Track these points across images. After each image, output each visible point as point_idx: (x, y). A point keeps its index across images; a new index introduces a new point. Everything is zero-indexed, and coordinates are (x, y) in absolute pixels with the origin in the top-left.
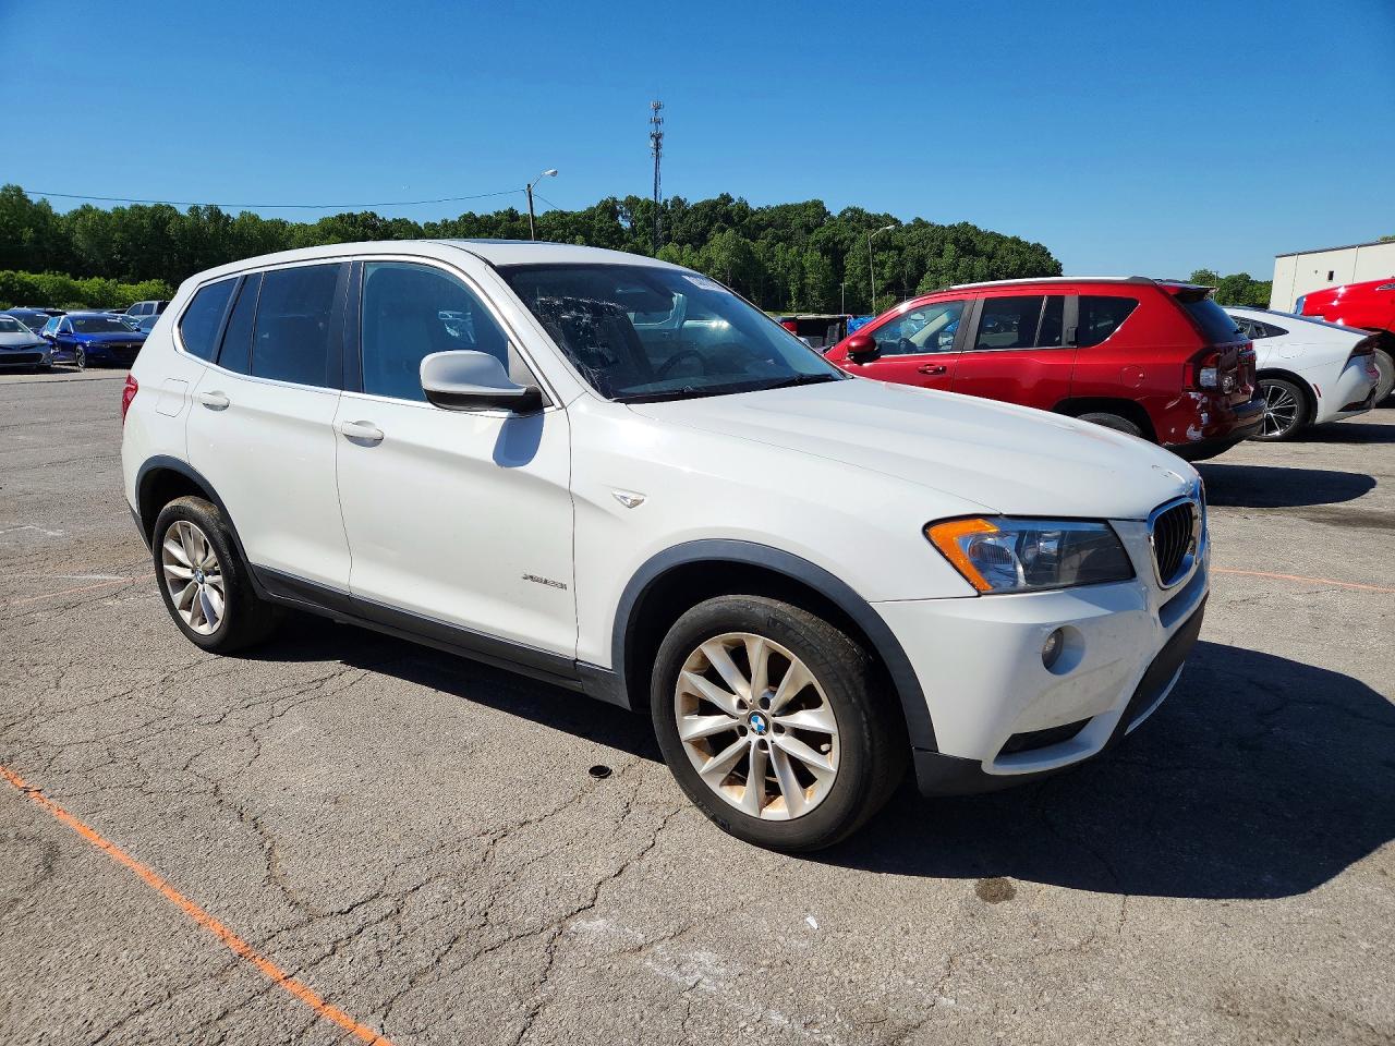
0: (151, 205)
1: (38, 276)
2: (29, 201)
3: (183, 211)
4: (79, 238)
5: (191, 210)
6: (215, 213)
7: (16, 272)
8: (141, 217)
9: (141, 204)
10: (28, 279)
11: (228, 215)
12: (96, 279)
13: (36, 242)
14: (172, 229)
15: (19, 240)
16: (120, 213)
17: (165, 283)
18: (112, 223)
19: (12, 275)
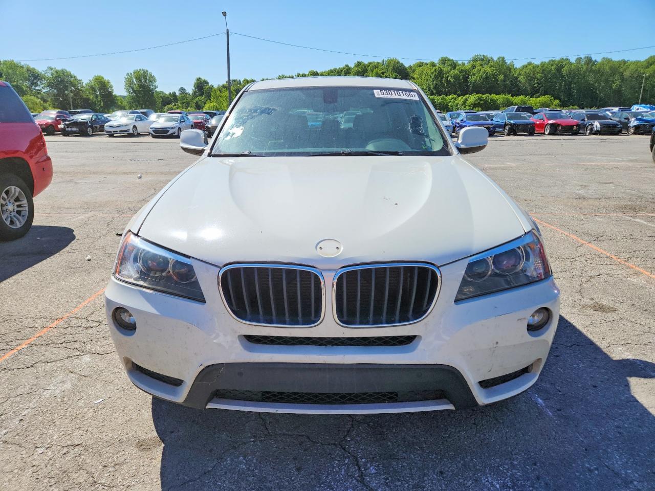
0: (558, 59)
1: (498, 96)
2: (506, 63)
3: (573, 60)
4: (522, 79)
5: (577, 59)
6: (589, 61)
7: (490, 95)
8: (552, 65)
9: (554, 59)
10: (494, 98)
11: (596, 61)
12: (522, 96)
13: (504, 81)
14: (565, 71)
15: (497, 80)
16: (543, 64)
17: (552, 97)
18: (538, 69)
19: (488, 96)
